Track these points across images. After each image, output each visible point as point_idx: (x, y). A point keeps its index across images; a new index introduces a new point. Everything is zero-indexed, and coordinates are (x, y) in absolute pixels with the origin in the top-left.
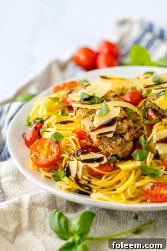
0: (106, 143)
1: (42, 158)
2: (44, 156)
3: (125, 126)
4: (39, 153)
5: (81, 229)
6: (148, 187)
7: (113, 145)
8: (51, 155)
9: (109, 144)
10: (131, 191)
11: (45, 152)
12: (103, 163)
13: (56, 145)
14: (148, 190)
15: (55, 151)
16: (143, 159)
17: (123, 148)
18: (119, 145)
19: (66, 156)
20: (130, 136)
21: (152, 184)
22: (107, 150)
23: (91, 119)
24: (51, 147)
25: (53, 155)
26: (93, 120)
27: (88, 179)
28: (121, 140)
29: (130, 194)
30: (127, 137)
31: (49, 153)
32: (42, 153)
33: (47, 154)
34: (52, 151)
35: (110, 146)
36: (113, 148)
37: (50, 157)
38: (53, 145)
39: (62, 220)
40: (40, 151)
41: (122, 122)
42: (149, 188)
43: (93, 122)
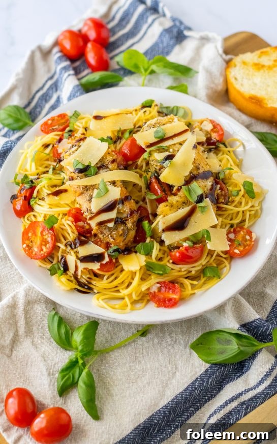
0: (106, 232)
1: (36, 250)
2: (38, 248)
3: (126, 208)
4: (32, 242)
5: (85, 350)
6: (154, 289)
7: (115, 235)
8: (45, 245)
9: (110, 234)
10: (136, 294)
11: (38, 241)
12: (104, 262)
13: (50, 231)
14: (155, 292)
15: (49, 239)
16: (148, 254)
17: (125, 239)
18: (121, 235)
19: (62, 246)
20: (133, 223)
21: (159, 285)
22: (108, 240)
23: (88, 198)
24: (44, 234)
25: (48, 246)
26: (90, 201)
27: (88, 280)
28: (122, 228)
29: (134, 297)
30: (130, 224)
31: (43, 243)
32: (36, 243)
33: (41, 245)
34: (46, 239)
35: (111, 236)
36: (114, 239)
37: (44, 248)
38: (47, 232)
39: (63, 331)
40: (32, 239)
41: (123, 204)
42: (156, 291)
43: (90, 203)
